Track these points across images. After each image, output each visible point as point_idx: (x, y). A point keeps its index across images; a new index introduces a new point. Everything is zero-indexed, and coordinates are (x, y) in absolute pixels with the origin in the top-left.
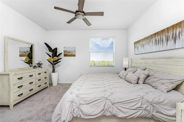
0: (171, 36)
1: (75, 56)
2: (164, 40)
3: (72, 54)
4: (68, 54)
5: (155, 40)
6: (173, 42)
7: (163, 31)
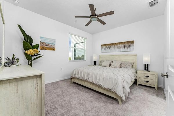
0: (126, 46)
1: (55, 50)
2: (123, 47)
3: (52, 47)
4: (47, 46)
5: (118, 46)
6: (127, 48)
7: (122, 43)
